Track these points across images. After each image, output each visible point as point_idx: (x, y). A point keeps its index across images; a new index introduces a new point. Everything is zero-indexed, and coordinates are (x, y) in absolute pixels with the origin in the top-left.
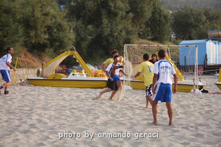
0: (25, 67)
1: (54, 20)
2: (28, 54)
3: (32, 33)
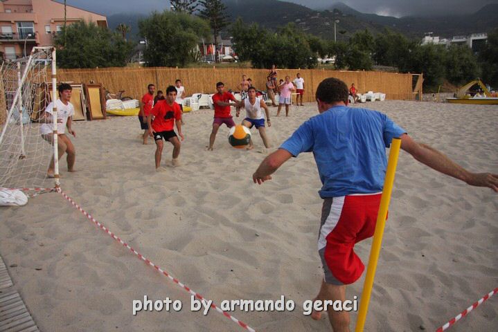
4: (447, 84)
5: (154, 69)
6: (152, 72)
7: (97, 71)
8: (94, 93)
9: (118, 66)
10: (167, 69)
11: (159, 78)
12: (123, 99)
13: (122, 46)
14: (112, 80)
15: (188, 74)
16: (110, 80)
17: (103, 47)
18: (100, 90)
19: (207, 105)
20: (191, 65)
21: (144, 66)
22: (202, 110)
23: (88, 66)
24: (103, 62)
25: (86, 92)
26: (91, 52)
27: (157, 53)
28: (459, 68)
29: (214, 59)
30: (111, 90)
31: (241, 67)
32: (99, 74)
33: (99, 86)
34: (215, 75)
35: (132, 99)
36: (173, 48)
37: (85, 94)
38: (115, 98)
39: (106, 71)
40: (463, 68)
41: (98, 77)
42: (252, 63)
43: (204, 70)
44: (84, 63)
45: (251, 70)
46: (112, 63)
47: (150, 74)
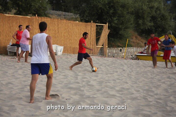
0: (135, 46)
1: (158, 12)
2: (138, 37)
3: (140, 22)
4: (136, 37)
28: (149, 19)
40: (153, 18)
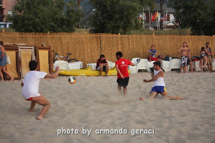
5: (98, 35)
6: (97, 38)
7: (49, 35)
8: (43, 55)
9: (67, 32)
10: (110, 35)
11: (103, 43)
12: (69, 61)
13: (71, 13)
14: (61, 43)
15: (129, 40)
16: (59, 43)
17: (55, 15)
18: (49, 52)
19: (145, 68)
20: (132, 31)
21: (91, 32)
22: (140, 73)
23: (42, 31)
24: (55, 27)
25: (36, 54)
26: (45, 19)
27: (103, 21)
29: (158, 25)
30: (59, 53)
31: (180, 34)
32: (50, 39)
33: (48, 48)
34: (154, 41)
35: (77, 61)
36: (117, 16)
37: (36, 55)
38: (63, 60)
39: (56, 36)
41: (49, 41)
42: (192, 30)
43: (144, 37)
44: (38, 28)
45: (189, 36)
46: (62, 29)
47: (95, 39)
